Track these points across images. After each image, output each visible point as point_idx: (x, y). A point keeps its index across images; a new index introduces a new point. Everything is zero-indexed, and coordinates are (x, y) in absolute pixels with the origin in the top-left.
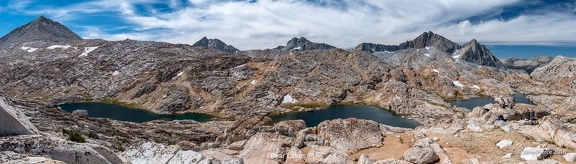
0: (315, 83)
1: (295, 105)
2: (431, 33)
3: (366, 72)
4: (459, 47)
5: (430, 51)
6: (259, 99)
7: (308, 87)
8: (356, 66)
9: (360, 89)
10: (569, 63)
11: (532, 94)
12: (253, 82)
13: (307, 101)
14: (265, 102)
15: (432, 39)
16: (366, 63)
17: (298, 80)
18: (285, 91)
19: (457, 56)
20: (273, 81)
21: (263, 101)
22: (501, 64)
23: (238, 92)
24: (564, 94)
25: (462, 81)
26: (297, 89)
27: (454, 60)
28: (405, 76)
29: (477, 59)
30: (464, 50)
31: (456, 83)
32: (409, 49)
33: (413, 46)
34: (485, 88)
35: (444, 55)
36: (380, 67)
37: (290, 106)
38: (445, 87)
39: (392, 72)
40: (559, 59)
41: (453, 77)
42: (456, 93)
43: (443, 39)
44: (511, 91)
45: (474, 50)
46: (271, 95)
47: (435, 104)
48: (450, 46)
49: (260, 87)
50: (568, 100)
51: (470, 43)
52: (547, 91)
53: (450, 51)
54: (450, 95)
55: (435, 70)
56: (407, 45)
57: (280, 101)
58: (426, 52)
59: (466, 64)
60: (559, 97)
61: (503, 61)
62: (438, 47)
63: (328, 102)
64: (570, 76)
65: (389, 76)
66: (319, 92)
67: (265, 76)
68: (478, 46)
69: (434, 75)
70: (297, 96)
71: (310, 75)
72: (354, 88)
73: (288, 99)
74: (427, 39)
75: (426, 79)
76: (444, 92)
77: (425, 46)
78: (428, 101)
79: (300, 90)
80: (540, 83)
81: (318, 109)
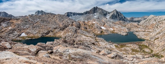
0: (37, 28)
1: (25, 37)
2: (97, 7)
3: (62, 23)
4: (109, 13)
5: (96, 15)
6: (10, 35)
7: (33, 29)
8: (57, 21)
9: (57, 30)
10: (155, 18)
11: (137, 31)
12: (9, 28)
13: (31, 35)
14: (12, 36)
15: (97, 10)
16: (62, 20)
17: (29, 27)
18: (22, 31)
19: (108, 17)
20: (18, 27)
21: (12, 35)
22: (127, 20)
23: (2, 32)
24: (151, 31)
25: (106, 27)
26: (28, 31)
27: (107, 18)
28: (80, 25)
29: (117, 18)
30: (111, 14)
31: (103, 28)
32: (88, 14)
33: (89, 13)
34: (115, 29)
35: (103, 17)
36: (69, 21)
37: (23, 37)
38: (97, 29)
39: (74, 23)
40: (151, 16)
41: (101, 25)
42: (102, 32)
43: (102, 10)
44: (127, 31)
45: (115, 14)
46: (16, 33)
47: (87, 36)
48: (105, 13)
49: (12, 30)
50: (151, 34)
51: (114, 11)
52: (143, 30)
53: (105, 15)
54: (99, 33)
55: (94, 22)
56: (87, 13)
57: (19, 36)
58: (95, 15)
59: (112, 20)
60: (148, 33)
61: (129, 19)
62: (100, 13)
63: (40, 35)
64: (154, 23)
65: (72, 25)
66: (37, 31)
67: (15, 25)
68: (117, 12)
69: (93, 24)
70: (27, 33)
71: (35, 25)
72: (54, 30)
73: (23, 35)
74: (95, 10)
75: (89, 26)
76: (96, 32)
77: (94, 13)
78: (85, 35)
79: (29, 31)
80: (141, 27)
81: (34, 38)
